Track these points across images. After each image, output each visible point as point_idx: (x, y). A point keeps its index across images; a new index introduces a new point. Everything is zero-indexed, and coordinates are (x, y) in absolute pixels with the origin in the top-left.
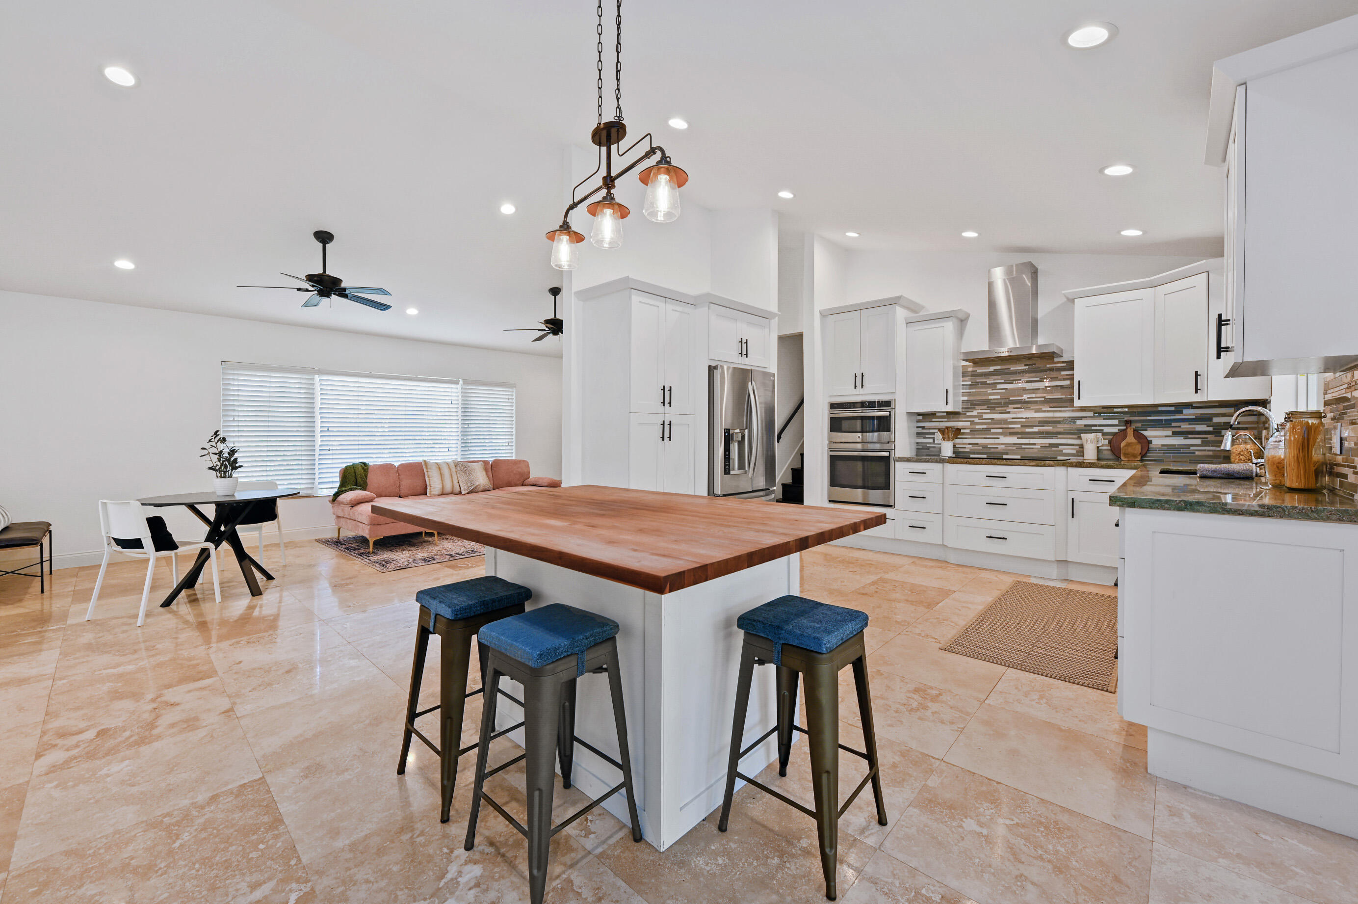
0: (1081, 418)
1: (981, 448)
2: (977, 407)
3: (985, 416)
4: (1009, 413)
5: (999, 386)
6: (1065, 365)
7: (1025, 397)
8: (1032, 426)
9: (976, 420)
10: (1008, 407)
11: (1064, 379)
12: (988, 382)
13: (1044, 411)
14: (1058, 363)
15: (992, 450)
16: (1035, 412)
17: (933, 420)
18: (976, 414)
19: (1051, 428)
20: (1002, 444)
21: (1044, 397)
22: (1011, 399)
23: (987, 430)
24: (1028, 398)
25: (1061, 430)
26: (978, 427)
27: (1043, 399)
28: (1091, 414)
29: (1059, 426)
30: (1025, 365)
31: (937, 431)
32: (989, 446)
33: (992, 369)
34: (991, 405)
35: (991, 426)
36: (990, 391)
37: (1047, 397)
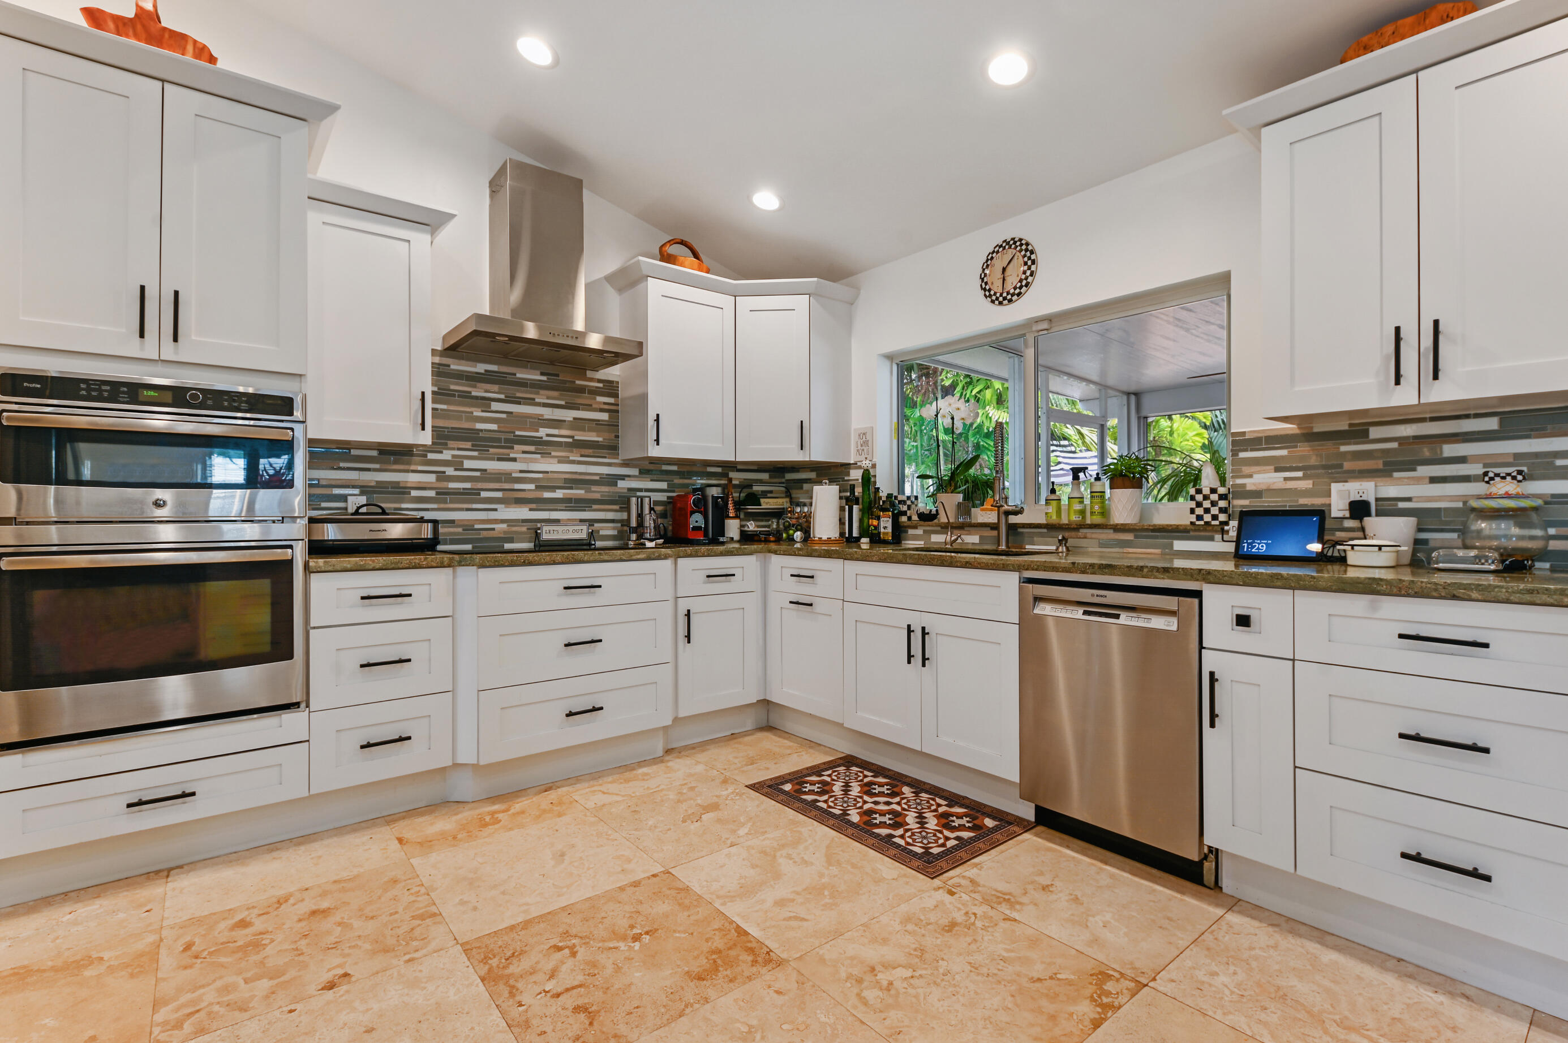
0: (623, 477)
1: (460, 530)
2: (451, 444)
3: (467, 464)
4: (514, 460)
5: (495, 406)
6: (601, 385)
7: (543, 432)
8: (553, 488)
9: (450, 471)
10: (512, 448)
11: (602, 410)
12: (474, 394)
13: (573, 462)
14: (591, 380)
15: (484, 534)
16: (559, 462)
17: (342, 465)
18: (449, 458)
19: (582, 492)
20: (503, 521)
21: (572, 437)
22: (518, 433)
23: (470, 496)
24: (548, 435)
25: (597, 496)
26: (452, 485)
27: (570, 440)
28: (635, 472)
29: (594, 488)
30: (542, 374)
31: (357, 491)
32: (477, 526)
33: (481, 368)
34: (481, 443)
35: (479, 485)
36: (478, 413)
37: (576, 438)
